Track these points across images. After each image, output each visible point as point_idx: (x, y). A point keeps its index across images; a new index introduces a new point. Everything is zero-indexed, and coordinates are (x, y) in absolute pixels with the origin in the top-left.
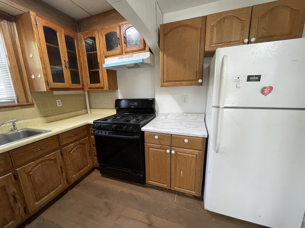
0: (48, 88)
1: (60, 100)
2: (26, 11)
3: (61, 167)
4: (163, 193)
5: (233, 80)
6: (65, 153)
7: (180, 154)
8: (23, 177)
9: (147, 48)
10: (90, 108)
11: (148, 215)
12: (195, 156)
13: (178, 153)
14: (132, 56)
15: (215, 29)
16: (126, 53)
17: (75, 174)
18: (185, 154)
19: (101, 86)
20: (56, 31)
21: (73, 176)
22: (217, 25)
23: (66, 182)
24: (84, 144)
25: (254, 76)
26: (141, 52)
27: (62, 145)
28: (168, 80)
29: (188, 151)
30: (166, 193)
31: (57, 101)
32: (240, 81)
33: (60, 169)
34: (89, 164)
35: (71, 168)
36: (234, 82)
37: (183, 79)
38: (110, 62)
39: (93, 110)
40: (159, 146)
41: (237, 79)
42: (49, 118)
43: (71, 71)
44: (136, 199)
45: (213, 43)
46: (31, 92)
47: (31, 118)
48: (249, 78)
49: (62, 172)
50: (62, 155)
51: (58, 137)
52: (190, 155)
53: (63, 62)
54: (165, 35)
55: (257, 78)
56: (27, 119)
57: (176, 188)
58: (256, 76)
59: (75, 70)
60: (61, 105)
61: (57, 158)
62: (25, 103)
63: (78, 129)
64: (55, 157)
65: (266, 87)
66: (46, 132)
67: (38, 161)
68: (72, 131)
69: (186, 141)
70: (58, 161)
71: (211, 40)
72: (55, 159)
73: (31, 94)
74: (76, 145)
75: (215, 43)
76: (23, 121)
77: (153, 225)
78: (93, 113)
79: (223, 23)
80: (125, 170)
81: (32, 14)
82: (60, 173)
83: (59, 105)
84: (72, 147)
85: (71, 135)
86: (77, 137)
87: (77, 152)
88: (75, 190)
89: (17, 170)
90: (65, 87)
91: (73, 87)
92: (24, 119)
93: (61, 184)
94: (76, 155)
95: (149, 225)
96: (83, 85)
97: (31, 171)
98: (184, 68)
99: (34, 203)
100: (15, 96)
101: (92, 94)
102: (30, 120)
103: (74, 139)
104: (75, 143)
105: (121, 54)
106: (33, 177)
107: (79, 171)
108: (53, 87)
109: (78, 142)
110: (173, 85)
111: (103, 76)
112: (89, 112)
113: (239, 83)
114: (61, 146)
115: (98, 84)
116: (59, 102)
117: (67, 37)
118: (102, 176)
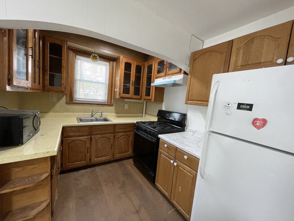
0: (119, 97)
1: (127, 105)
2: (119, 56)
3: (112, 145)
4: (164, 200)
5: (223, 106)
6: (116, 137)
7: (181, 168)
8: (94, 141)
9: (182, 72)
10: (145, 113)
11: (141, 205)
12: (192, 176)
13: (180, 167)
14: (171, 78)
15: (241, 51)
16: (168, 75)
17: (119, 154)
18: (185, 171)
19: (150, 98)
20: (131, 63)
21: (117, 155)
22: (244, 47)
23: (112, 156)
24: (129, 136)
25: (245, 105)
26: (178, 75)
27: (116, 131)
28: (191, 99)
29: (187, 168)
30: (167, 202)
31: (126, 105)
32: (230, 108)
33: (111, 145)
34: (129, 151)
35: (117, 148)
36: (224, 108)
37: (204, 100)
38: (158, 82)
39: (146, 115)
40: (167, 154)
41: (227, 105)
42: (119, 114)
43: (135, 87)
44: (142, 191)
45: (238, 65)
46: (114, 98)
47: (110, 113)
48: (240, 106)
49: (111, 148)
50: (114, 138)
51: (114, 126)
52: (189, 174)
53: (131, 82)
54: (195, 60)
55: (248, 107)
56: (108, 113)
57: (174, 201)
58: (247, 105)
59: (138, 86)
60: (127, 108)
61: (111, 139)
62: (110, 104)
63: (127, 125)
64: (110, 137)
65: (258, 119)
66: (111, 121)
67: (102, 136)
68: (124, 125)
69: (186, 157)
70: (111, 140)
71: (236, 62)
72: (110, 138)
73: (114, 99)
74: (124, 135)
75: (240, 65)
76: (106, 113)
77: (139, 213)
78: (146, 117)
79: (252, 44)
80: (144, 165)
81: (121, 57)
82: (111, 149)
83: (126, 108)
84: (121, 135)
85: (122, 127)
86: (125, 130)
87: (123, 140)
88: (116, 164)
89: (93, 136)
90: (128, 97)
91: (134, 97)
92: (107, 112)
93: (109, 156)
94: (122, 141)
95: (137, 211)
96: (141, 97)
97: (97, 140)
98: (206, 90)
99: (95, 158)
100: (107, 99)
101: (148, 104)
102: (109, 113)
103: (124, 130)
104: (124, 133)
105: (165, 75)
106: (98, 144)
107: (121, 153)
108: (122, 96)
109: (125, 133)
110: (195, 104)
111: (153, 92)
112: (144, 116)
113: (228, 109)
114: (114, 132)
115: (149, 97)
116: (126, 106)
117: (137, 66)
118: (133, 164)
